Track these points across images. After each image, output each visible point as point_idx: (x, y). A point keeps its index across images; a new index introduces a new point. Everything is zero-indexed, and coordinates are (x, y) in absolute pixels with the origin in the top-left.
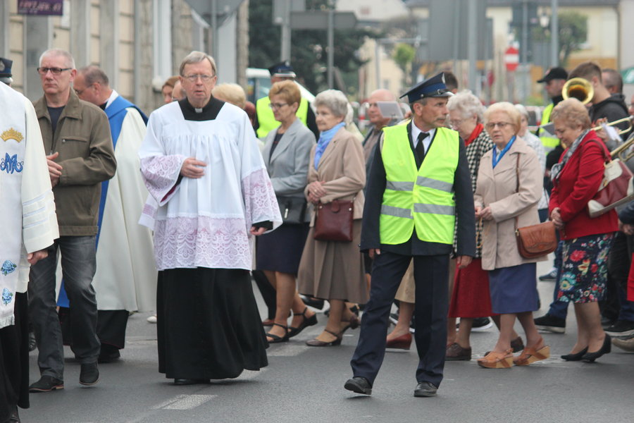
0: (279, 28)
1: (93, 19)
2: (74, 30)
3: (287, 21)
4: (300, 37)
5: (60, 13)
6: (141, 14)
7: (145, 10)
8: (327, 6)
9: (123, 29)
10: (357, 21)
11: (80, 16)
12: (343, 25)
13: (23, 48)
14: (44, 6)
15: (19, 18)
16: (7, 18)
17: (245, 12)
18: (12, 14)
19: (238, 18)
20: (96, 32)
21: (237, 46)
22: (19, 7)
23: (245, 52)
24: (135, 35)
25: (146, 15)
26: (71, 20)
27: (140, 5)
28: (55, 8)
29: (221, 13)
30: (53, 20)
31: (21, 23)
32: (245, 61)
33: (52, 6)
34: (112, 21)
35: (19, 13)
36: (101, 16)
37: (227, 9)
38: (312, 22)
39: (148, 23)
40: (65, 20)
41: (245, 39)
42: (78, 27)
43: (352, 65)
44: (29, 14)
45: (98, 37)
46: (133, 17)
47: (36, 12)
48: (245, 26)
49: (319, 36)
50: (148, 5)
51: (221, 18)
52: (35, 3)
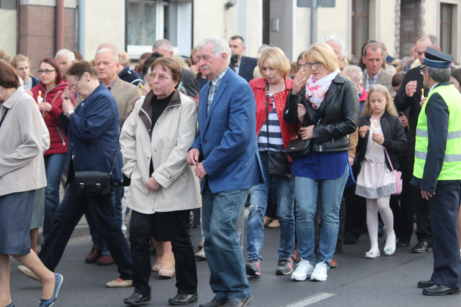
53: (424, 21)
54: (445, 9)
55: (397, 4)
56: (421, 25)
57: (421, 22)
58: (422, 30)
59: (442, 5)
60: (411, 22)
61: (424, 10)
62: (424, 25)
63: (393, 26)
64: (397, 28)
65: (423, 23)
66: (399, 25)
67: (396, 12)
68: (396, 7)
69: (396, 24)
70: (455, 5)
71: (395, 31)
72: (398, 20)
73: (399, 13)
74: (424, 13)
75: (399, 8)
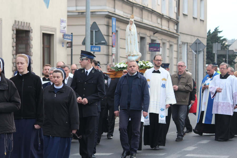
0: (214, 54)
1: (167, 52)
2: (162, 55)
3: (216, 52)
4: (219, 56)
5: (159, 51)
6: (179, 51)
7: (180, 50)
8: (226, 49)
9: (175, 55)
10: (234, 52)
11: (164, 51)
12: (230, 53)
13: (150, 59)
14: (155, 49)
15: (149, 52)
16: (146, 52)
17: (205, 50)
18: (147, 51)
19: (204, 52)
20: (168, 56)
21: (204, 59)
22: (149, 50)
23: (205, 60)
24: (178, 56)
25: (181, 51)
26: (162, 53)
27: (179, 49)
28: (158, 50)
29: (199, 50)
30: (157, 53)
31: (150, 53)
32: (205, 63)
33: (157, 49)
34: (172, 53)
35: (149, 51)
36: (169, 51)
37: (201, 49)
38: (223, 53)
39: (181, 53)
40: (160, 53)
41: (206, 57)
42: (164, 54)
43: (233, 63)
44: (151, 51)
45: (169, 57)
46: (177, 51)
47: (153, 51)
48: (205, 54)
49: (224, 56)
50: (181, 49)
51: (199, 52)
52: (153, 48)
53: (32, 45)
54: (45, 37)
55: (14, 34)
56: (30, 48)
57: (30, 46)
58: (31, 51)
59: (44, 35)
60: (23, 46)
61: (32, 38)
62: (32, 48)
63: (11, 49)
64: (14, 50)
65: (31, 46)
66: (15, 48)
67: (13, 38)
68: (13, 36)
69: (13, 47)
70: (53, 35)
71: (13, 51)
72: (15, 44)
73: (15, 39)
74: (32, 40)
75: (15, 36)
